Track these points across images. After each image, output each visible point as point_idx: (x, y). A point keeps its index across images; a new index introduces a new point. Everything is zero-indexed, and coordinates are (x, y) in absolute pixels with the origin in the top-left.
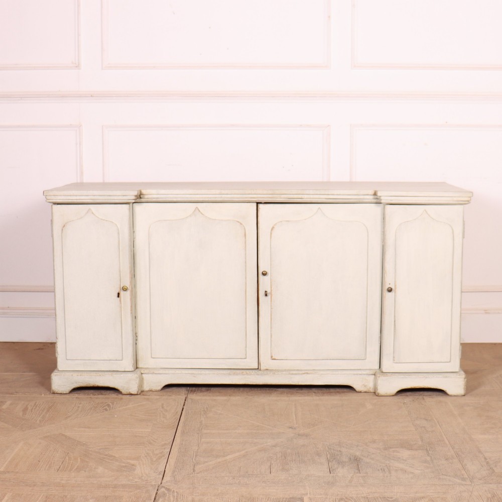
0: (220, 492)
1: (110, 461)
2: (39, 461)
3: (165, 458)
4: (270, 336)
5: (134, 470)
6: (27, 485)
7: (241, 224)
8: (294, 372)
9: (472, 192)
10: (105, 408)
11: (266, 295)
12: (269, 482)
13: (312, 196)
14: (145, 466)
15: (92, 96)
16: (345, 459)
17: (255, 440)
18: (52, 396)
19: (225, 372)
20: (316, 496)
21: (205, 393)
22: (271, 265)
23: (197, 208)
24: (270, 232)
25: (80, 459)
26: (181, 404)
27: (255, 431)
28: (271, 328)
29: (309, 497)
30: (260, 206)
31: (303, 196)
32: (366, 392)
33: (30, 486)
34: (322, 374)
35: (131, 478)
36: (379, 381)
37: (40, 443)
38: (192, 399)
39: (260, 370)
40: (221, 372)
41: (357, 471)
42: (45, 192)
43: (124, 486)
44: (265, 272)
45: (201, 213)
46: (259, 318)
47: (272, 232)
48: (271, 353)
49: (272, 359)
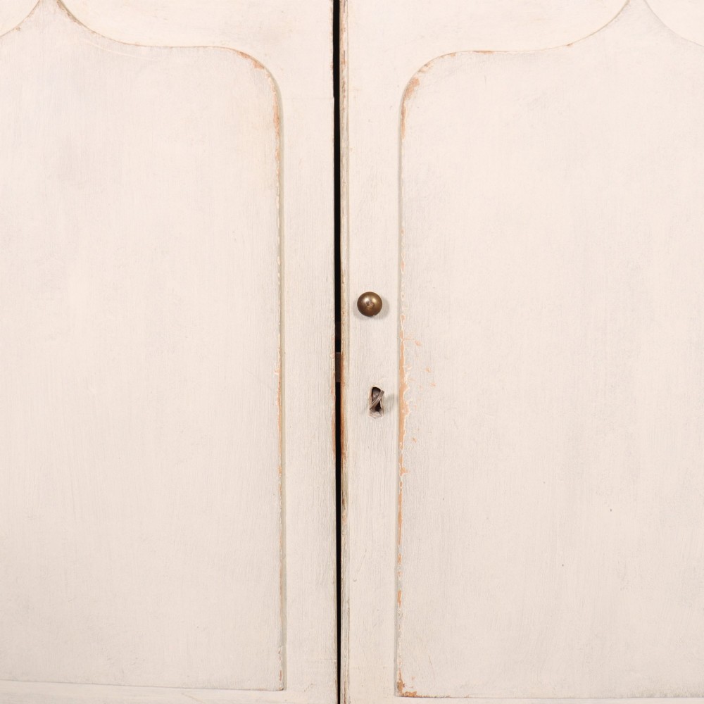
4: (393, 593)
7: (258, 65)
11: (377, 408)
22: (401, 264)
24: (398, 104)
28: (399, 560)
44: (374, 300)
45: (69, 14)
46: (343, 514)
47: (408, 104)
48: (396, 669)
49: (403, 696)
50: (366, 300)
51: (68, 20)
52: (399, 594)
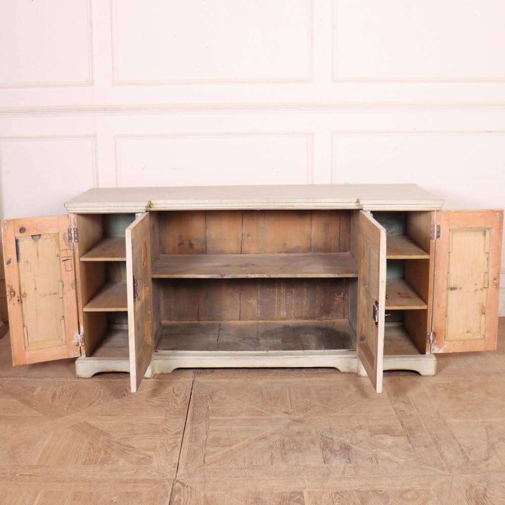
0: (228, 486)
1: (130, 453)
2: (67, 454)
3: (178, 449)
5: (152, 462)
6: (57, 481)
8: (287, 357)
9: (443, 200)
10: (123, 393)
12: (271, 474)
13: (301, 204)
14: (161, 457)
15: (105, 110)
16: (337, 447)
17: (257, 428)
18: (77, 380)
20: (314, 490)
21: (210, 375)
25: (104, 450)
26: (189, 388)
27: (255, 417)
29: (308, 492)
31: (294, 204)
32: (349, 373)
33: (60, 482)
35: (149, 471)
37: (68, 433)
38: (199, 383)
41: (348, 461)
42: (66, 204)
43: (143, 481)
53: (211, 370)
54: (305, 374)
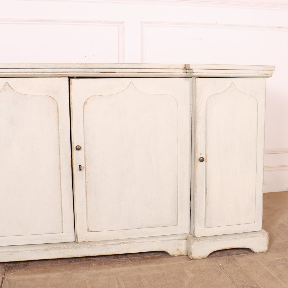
4: (86, 209)
7: (53, 99)
8: (111, 243)
11: (80, 170)
13: (124, 70)
19: (42, 247)
21: (23, 270)
22: (84, 139)
23: (7, 82)
24: (83, 106)
28: (87, 202)
30: (72, 80)
32: (179, 256)
34: (137, 243)
36: (193, 246)
38: (9, 281)
39: (77, 242)
40: (38, 248)
44: (79, 147)
45: (12, 88)
46: (74, 193)
47: (85, 106)
48: (87, 226)
49: (89, 232)
50: (77, 147)
51: (11, 89)
52: (87, 209)
53: (25, 263)
54: (131, 260)
